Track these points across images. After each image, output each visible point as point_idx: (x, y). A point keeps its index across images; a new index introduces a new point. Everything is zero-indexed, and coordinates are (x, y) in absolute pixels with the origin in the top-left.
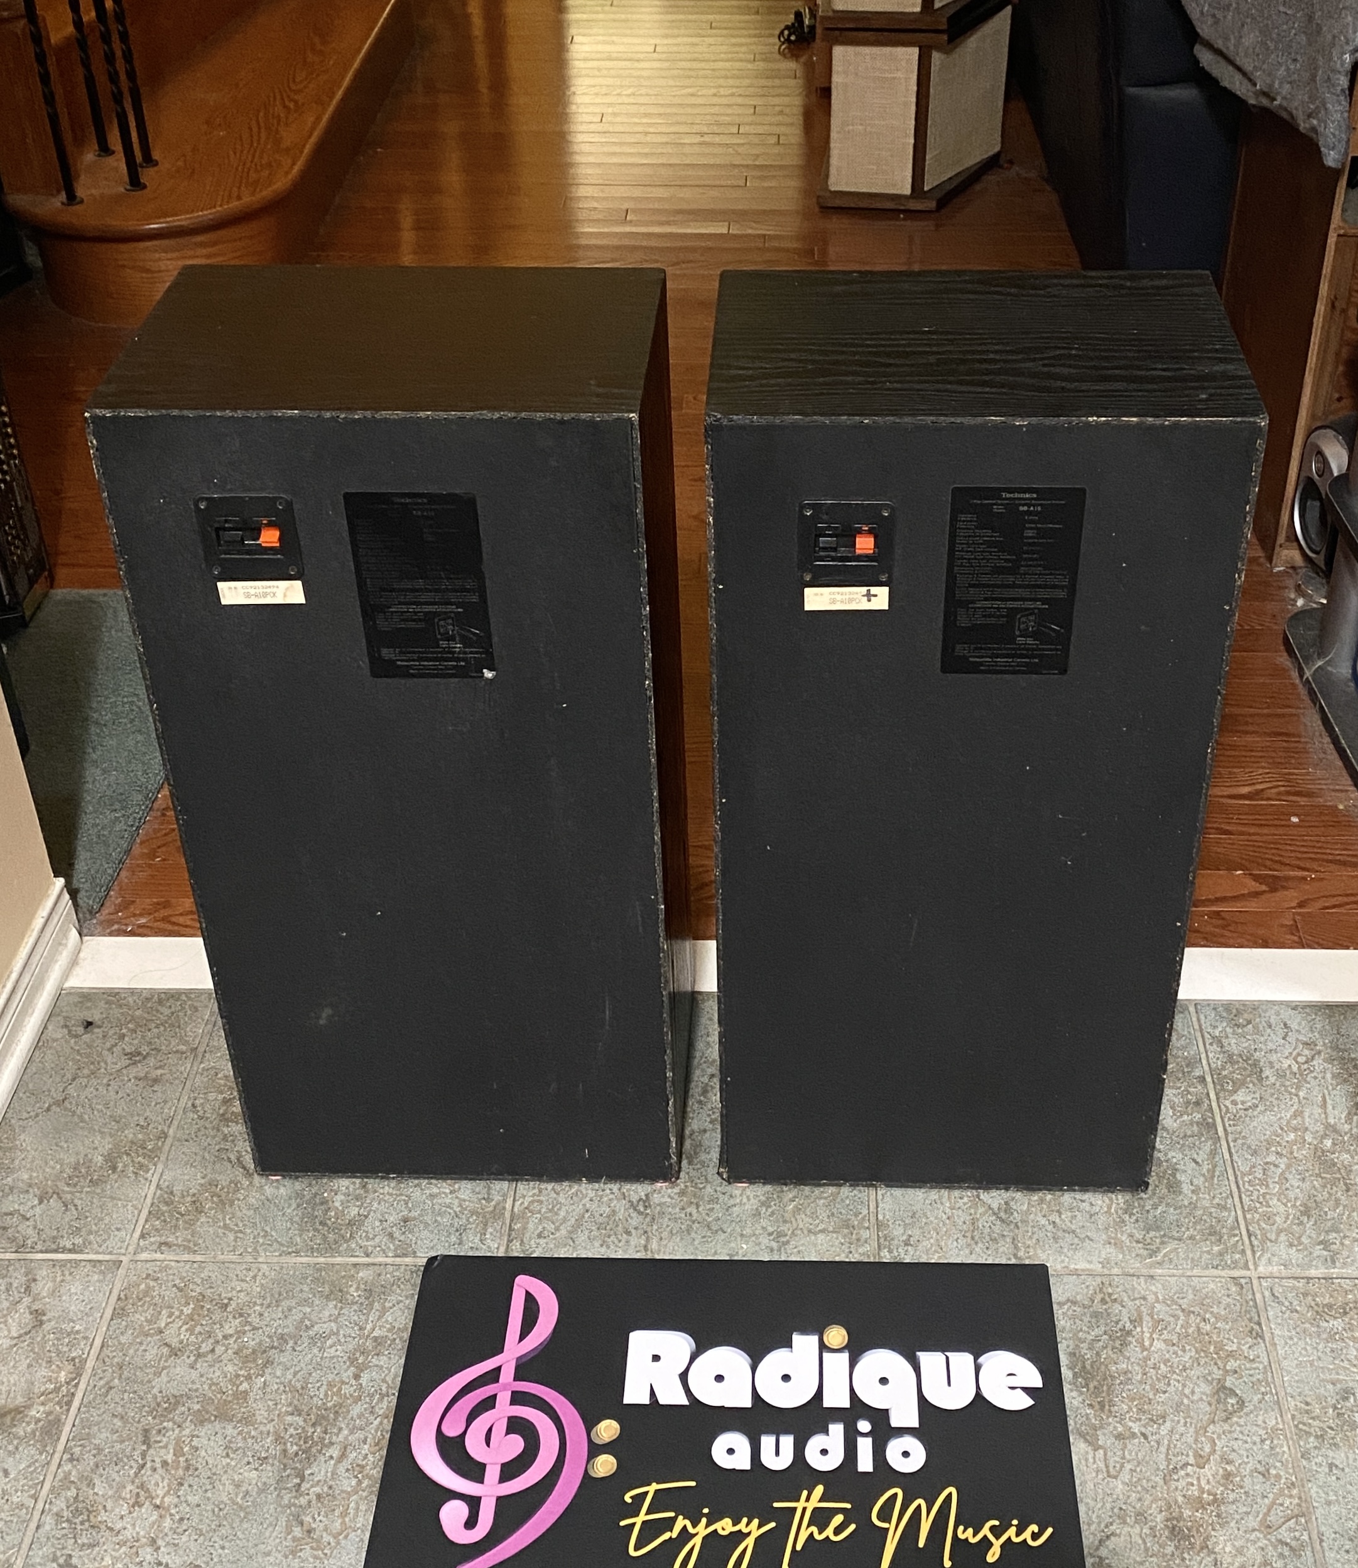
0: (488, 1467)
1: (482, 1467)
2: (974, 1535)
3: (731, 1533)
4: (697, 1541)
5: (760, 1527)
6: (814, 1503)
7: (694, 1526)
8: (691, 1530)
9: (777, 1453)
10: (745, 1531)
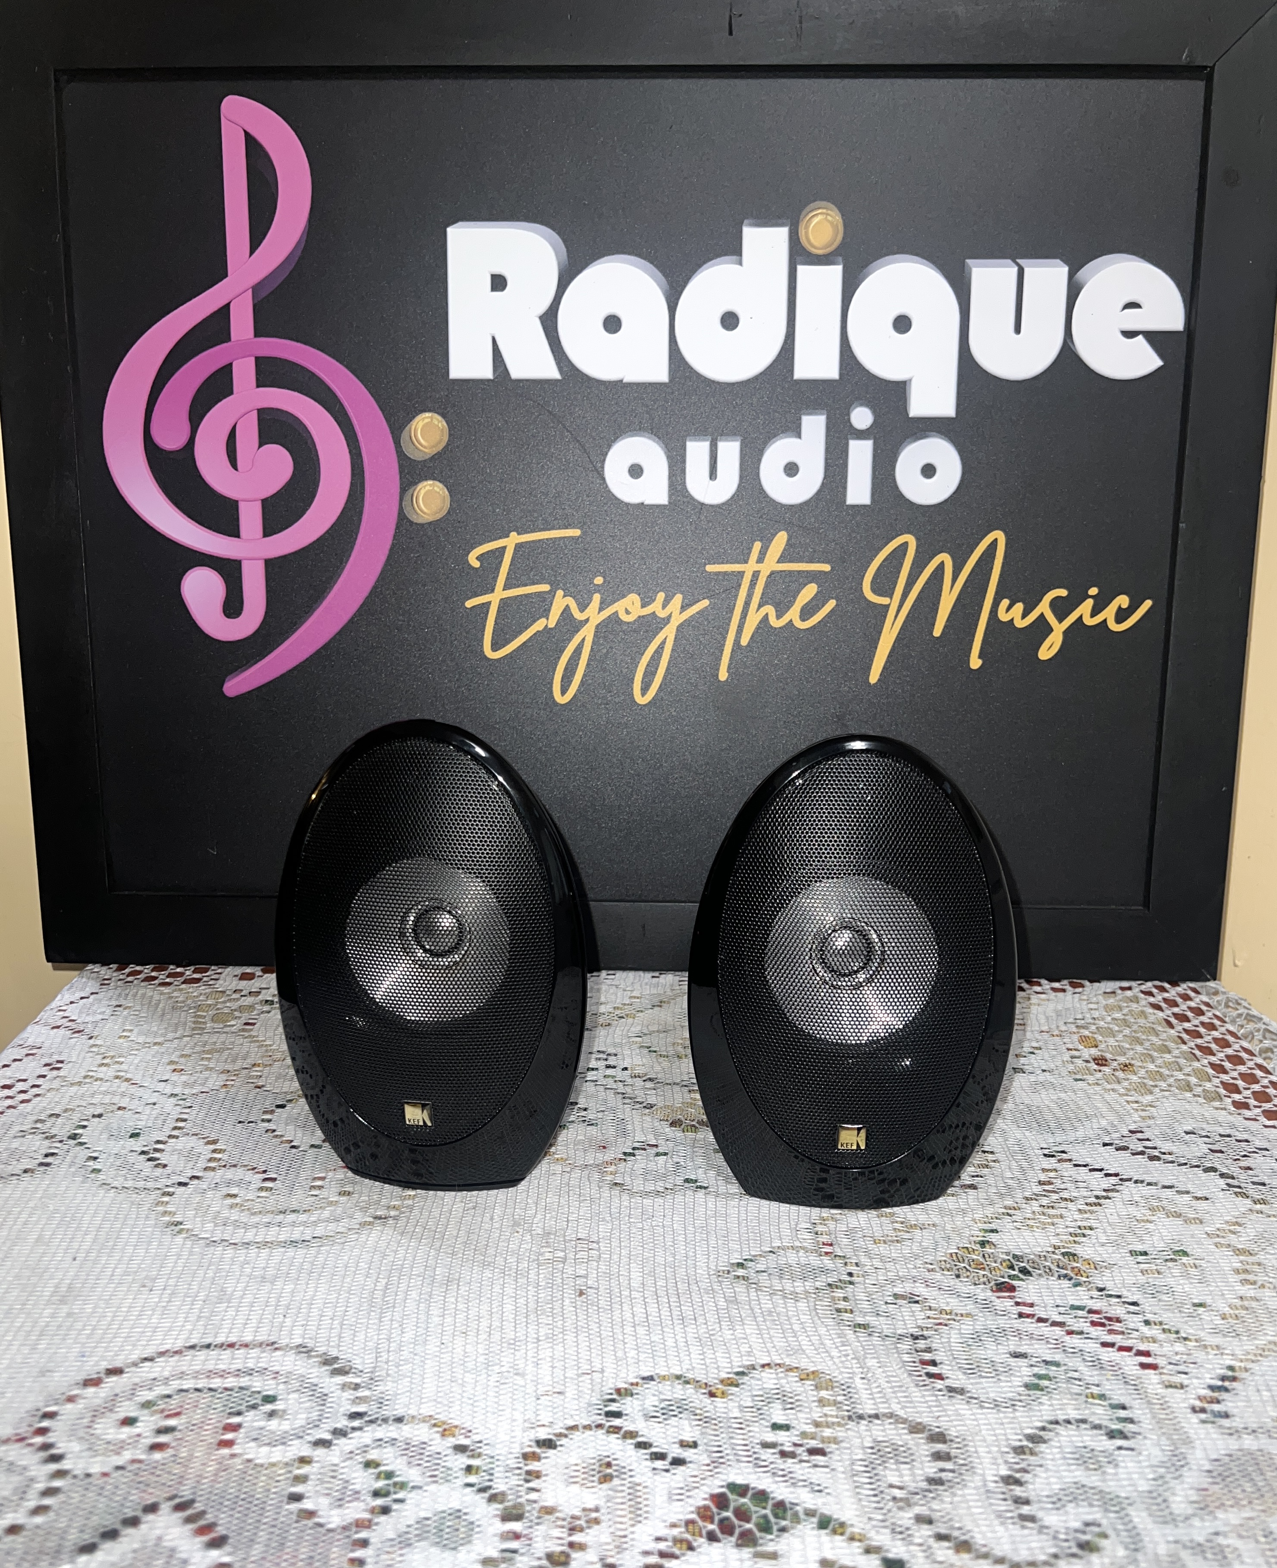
0: (242, 505)
1: (233, 505)
2: (1024, 616)
3: (639, 617)
4: (587, 633)
5: (683, 608)
6: (771, 564)
7: (583, 608)
8: (578, 616)
9: (713, 474)
10: (662, 614)
